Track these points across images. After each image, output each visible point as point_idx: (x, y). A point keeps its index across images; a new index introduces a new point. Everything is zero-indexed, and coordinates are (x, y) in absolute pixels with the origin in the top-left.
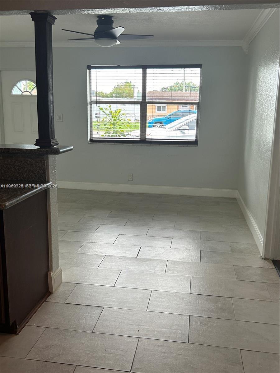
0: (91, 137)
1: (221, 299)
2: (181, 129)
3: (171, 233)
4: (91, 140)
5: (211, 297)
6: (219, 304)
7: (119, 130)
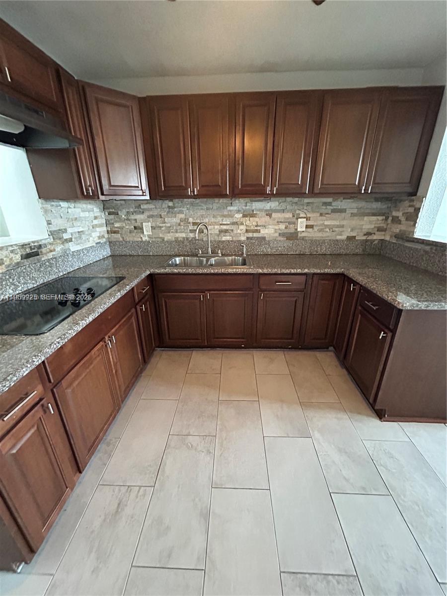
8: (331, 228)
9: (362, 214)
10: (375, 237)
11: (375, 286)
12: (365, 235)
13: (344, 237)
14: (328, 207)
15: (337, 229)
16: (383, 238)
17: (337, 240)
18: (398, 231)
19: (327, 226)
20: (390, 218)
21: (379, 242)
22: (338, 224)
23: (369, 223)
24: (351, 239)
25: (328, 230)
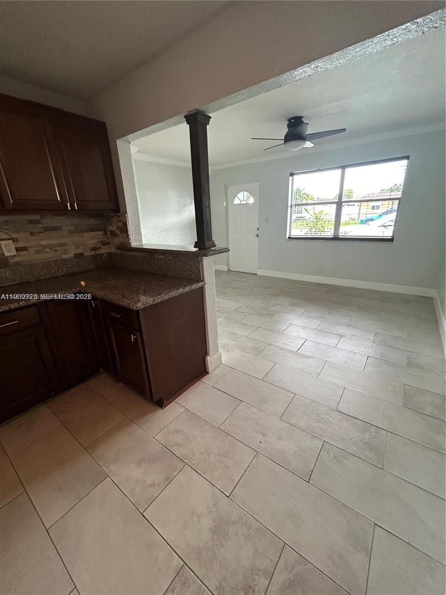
0: (290, 235)
1: (373, 429)
2: (385, 225)
3: (342, 330)
4: (289, 238)
5: (360, 422)
6: (367, 436)
7: (321, 228)
8: (51, 247)
9: (81, 230)
10: (102, 251)
11: (111, 297)
12: (92, 250)
13: (71, 255)
14: (37, 225)
15: (59, 248)
16: (110, 251)
17: (65, 260)
18: (118, 243)
19: (44, 247)
20: (109, 233)
21: (107, 255)
22: (58, 242)
23: (91, 239)
24: (79, 256)
25: (48, 250)
